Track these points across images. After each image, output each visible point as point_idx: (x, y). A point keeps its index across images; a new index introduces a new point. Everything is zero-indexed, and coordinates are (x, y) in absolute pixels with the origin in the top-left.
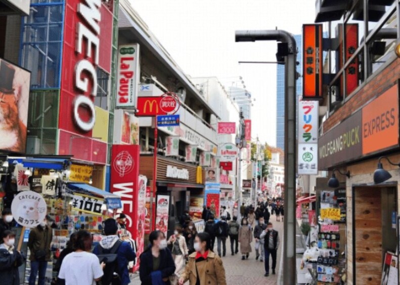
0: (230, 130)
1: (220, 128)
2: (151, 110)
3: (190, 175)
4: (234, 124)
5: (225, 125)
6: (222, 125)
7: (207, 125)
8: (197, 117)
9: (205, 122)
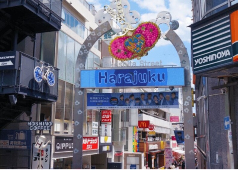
0: (176, 120)
1: (171, 119)
2: (143, 126)
3: (158, 146)
4: (178, 117)
5: (174, 118)
6: (172, 118)
7: (165, 120)
8: (160, 119)
9: (164, 119)
